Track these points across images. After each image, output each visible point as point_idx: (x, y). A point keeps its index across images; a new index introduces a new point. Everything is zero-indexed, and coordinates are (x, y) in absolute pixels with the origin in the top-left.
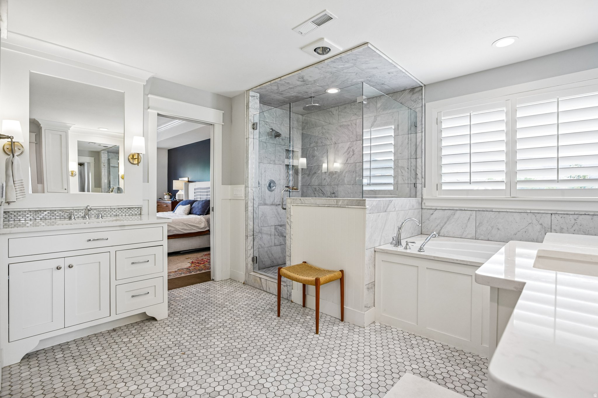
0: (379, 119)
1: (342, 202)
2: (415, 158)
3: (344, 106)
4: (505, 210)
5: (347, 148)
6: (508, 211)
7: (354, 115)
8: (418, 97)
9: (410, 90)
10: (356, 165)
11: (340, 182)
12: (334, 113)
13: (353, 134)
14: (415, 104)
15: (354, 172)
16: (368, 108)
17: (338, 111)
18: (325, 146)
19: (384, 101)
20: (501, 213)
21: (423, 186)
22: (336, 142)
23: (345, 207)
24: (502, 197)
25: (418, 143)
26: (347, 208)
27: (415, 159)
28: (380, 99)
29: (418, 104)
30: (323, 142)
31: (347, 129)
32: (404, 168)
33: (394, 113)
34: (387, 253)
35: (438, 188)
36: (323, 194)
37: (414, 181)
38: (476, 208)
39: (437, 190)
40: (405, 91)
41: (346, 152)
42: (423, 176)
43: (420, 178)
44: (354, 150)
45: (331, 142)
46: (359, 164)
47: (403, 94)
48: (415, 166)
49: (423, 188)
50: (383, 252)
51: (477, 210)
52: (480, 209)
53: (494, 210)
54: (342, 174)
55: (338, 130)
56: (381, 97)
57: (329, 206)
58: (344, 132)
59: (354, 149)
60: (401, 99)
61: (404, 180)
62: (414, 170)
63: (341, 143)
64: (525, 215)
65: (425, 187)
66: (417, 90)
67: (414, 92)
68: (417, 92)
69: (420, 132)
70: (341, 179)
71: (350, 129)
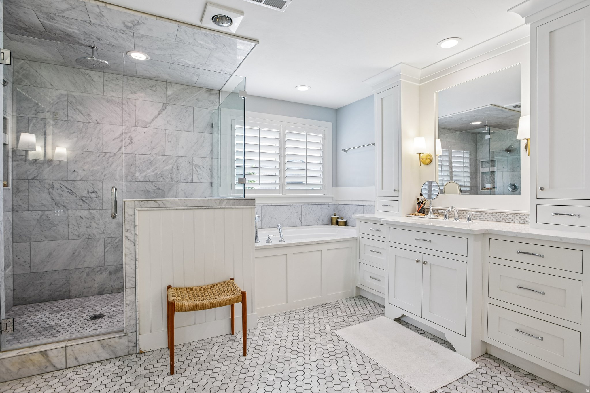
0: (169, 108)
1: (227, 202)
2: (211, 157)
3: (115, 76)
4: (279, 205)
5: (119, 132)
6: (281, 205)
7: (132, 93)
8: (215, 100)
9: (207, 89)
10: (135, 157)
11: (106, 177)
12: (95, 80)
13: (130, 116)
14: (212, 105)
15: (131, 165)
16: (155, 91)
17: (102, 79)
18: (76, 122)
19: (176, 90)
20: (277, 207)
21: (219, 185)
22: (98, 121)
23: (231, 208)
24: (277, 195)
25: (213, 144)
26: (234, 208)
27: (211, 159)
28: (170, 86)
29: (214, 106)
30: (69, 115)
31: (119, 108)
32: (199, 166)
33: (188, 107)
34: (261, 249)
35: (232, 188)
36: (70, 193)
37: (210, 181)
38: (261, 204)
39: (231, 189)
40: (201, 89)
41: (118, 138)
42: (219, 176)
43: (216, 178)
44: (131, 138)
45: (87, 119)
46: (140, 156)
47: (199, 91)
48: (211, 166)
49: (219, 187)
50: (258, 249)
51: (262, 205)
52: (264, 205)
53: (273, 205)
54: (110, 166)
55: (103, 105)
56: (173, 84)
57: (208, 208)
58: (114, 111)
59: (133, 136)
60: (197, 95)
61: (199, 179)
62: (210, 169)
63: (109, 124)
64: (289, 206)
65: (220, 186)
66: (214, 92)
67: (212, 93)
68: (214, 94)
69: (216, 133)
70: (109, 173)
71: (126, 109)
